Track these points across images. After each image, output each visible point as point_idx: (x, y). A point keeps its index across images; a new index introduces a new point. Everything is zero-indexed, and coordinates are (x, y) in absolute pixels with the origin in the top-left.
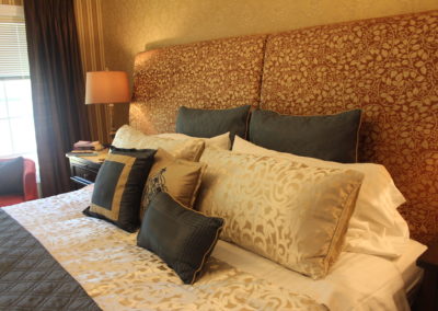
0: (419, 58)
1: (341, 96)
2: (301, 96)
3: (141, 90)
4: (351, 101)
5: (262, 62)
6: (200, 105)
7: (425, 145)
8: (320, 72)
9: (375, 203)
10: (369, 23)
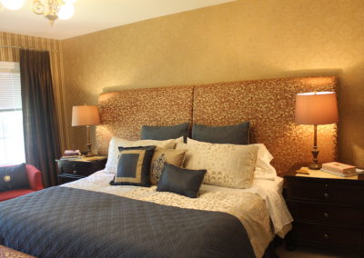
0: (271, 99)
1: (238, 116)
2: (216, 117)
3: (107, 116)
4: (242, 118)
5: (193, 100)
6: (154, 124)
7: (277, 135)
8: (226, 105)
9: (262, 159)
10: (248, 83)
